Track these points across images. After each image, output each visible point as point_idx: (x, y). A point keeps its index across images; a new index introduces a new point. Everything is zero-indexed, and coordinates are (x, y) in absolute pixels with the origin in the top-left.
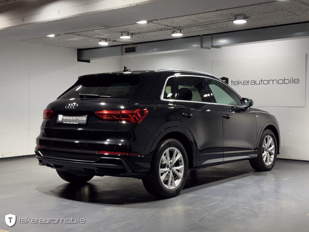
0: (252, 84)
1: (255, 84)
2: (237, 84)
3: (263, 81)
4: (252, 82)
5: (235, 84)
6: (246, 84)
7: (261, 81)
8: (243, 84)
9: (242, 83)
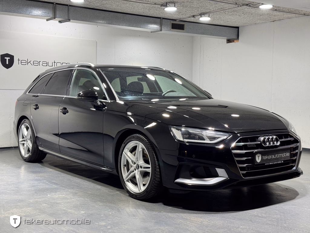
0: (43, 65)
1: (47, 66)
2: (25, 64)
3: (55, 63)
4: (43, 63)
5: (22, 63)
6: (37, 64)
7: (53, 63)
8: (33, 64)
9: (32, 62)
